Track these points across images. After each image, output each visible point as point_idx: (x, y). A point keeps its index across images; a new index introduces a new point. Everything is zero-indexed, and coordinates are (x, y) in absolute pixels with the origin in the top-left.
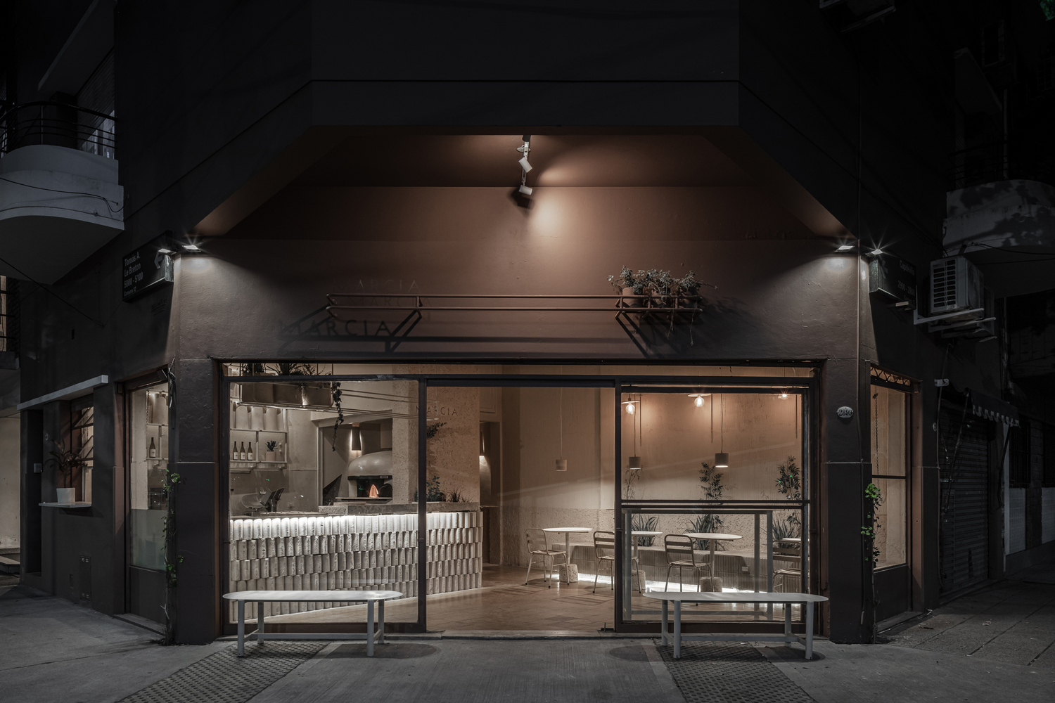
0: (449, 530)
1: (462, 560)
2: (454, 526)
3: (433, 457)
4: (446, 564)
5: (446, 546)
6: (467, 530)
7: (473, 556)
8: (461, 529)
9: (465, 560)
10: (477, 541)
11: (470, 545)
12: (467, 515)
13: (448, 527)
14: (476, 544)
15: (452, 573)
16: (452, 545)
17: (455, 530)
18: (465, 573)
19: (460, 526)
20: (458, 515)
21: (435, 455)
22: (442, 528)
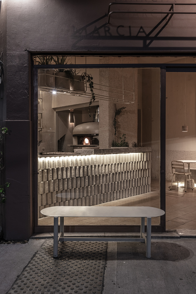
0: (138, 162)
1: (143, 178)
2: (140, 160)
3: (119, 124)
4: (136, 180)
5: (136, 170)
6: (145, 162)
7: (147, 176)
8: (143, 162)
9: (144, 178)
10: (149, 168)
11: (146, 170)
12: (145, 154)
13: (137, 160)
14: (149, 169)
15: (139, 185)
16: (139, 170)
17: (140, 162)
18: (144, 185)
19: (142, 160)
20: (141, 154)
21: (120, 124)
22: (135, 161)
